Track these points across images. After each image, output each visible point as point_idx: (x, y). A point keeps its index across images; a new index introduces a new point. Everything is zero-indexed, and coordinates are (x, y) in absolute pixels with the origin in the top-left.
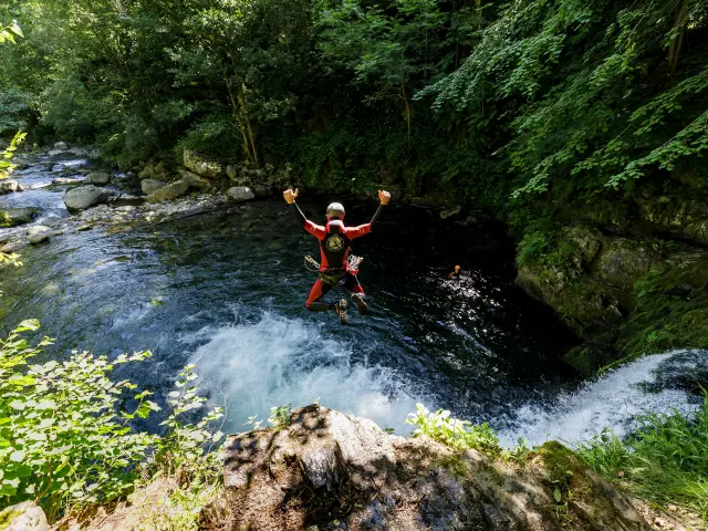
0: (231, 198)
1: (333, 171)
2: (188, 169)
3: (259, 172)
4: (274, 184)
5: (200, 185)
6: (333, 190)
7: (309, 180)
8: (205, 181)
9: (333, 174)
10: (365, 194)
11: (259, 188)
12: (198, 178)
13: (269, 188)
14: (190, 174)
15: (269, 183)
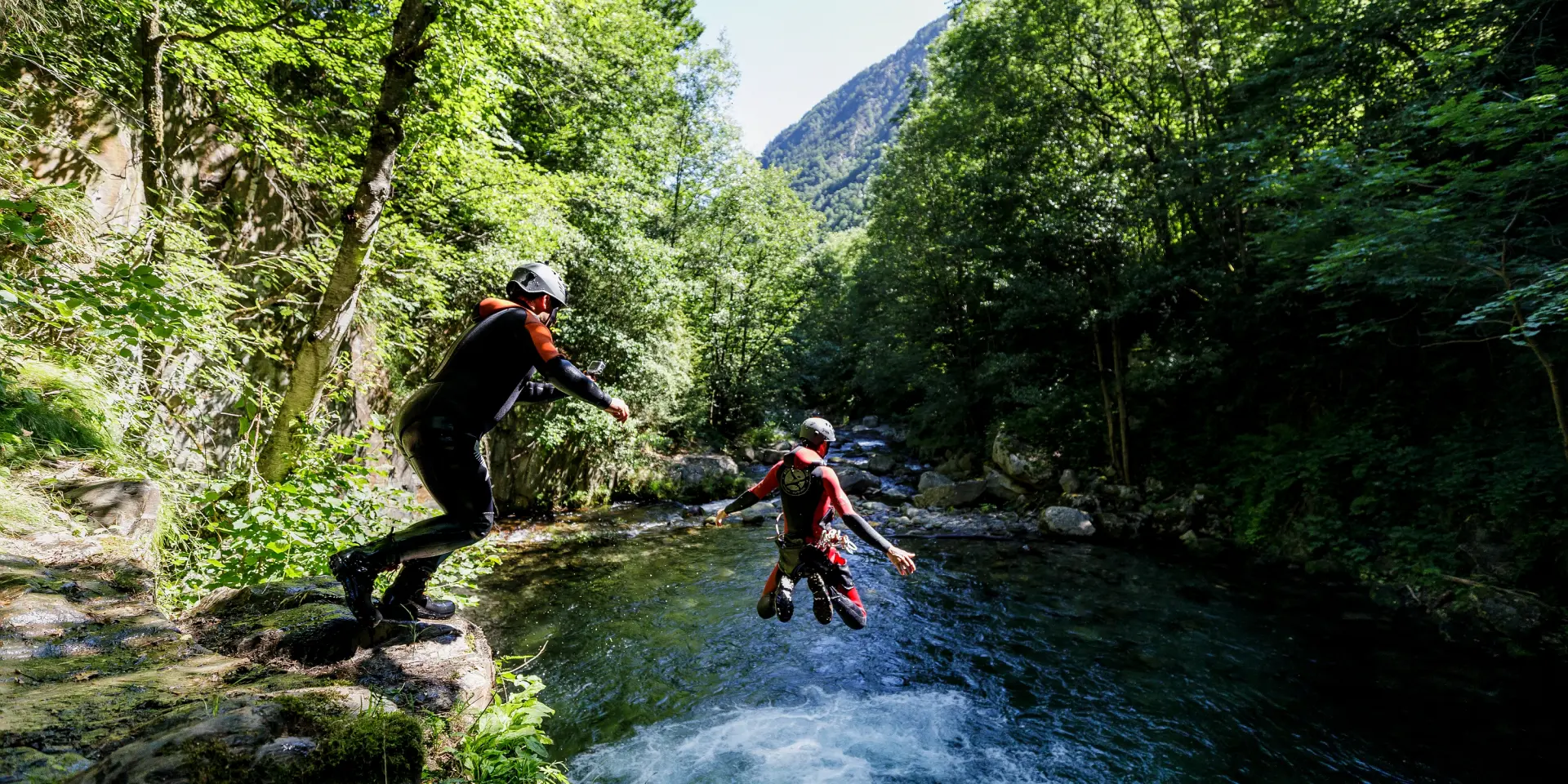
0: (1044, 525)
1: (1310, 517)
2: (997, 467)
3: (1124, 490)
4: (1150, 520)
5: (1008, 495)
6: (1301, 563)
7: (1245, 528)
8: (1015, 489)
9: (1310, 524)
10: (1402, 593)
11: (1111, 521)
12: (1007, 484)
13: (1136, 526)
14: (996, 474)
15: (1139, 517)
